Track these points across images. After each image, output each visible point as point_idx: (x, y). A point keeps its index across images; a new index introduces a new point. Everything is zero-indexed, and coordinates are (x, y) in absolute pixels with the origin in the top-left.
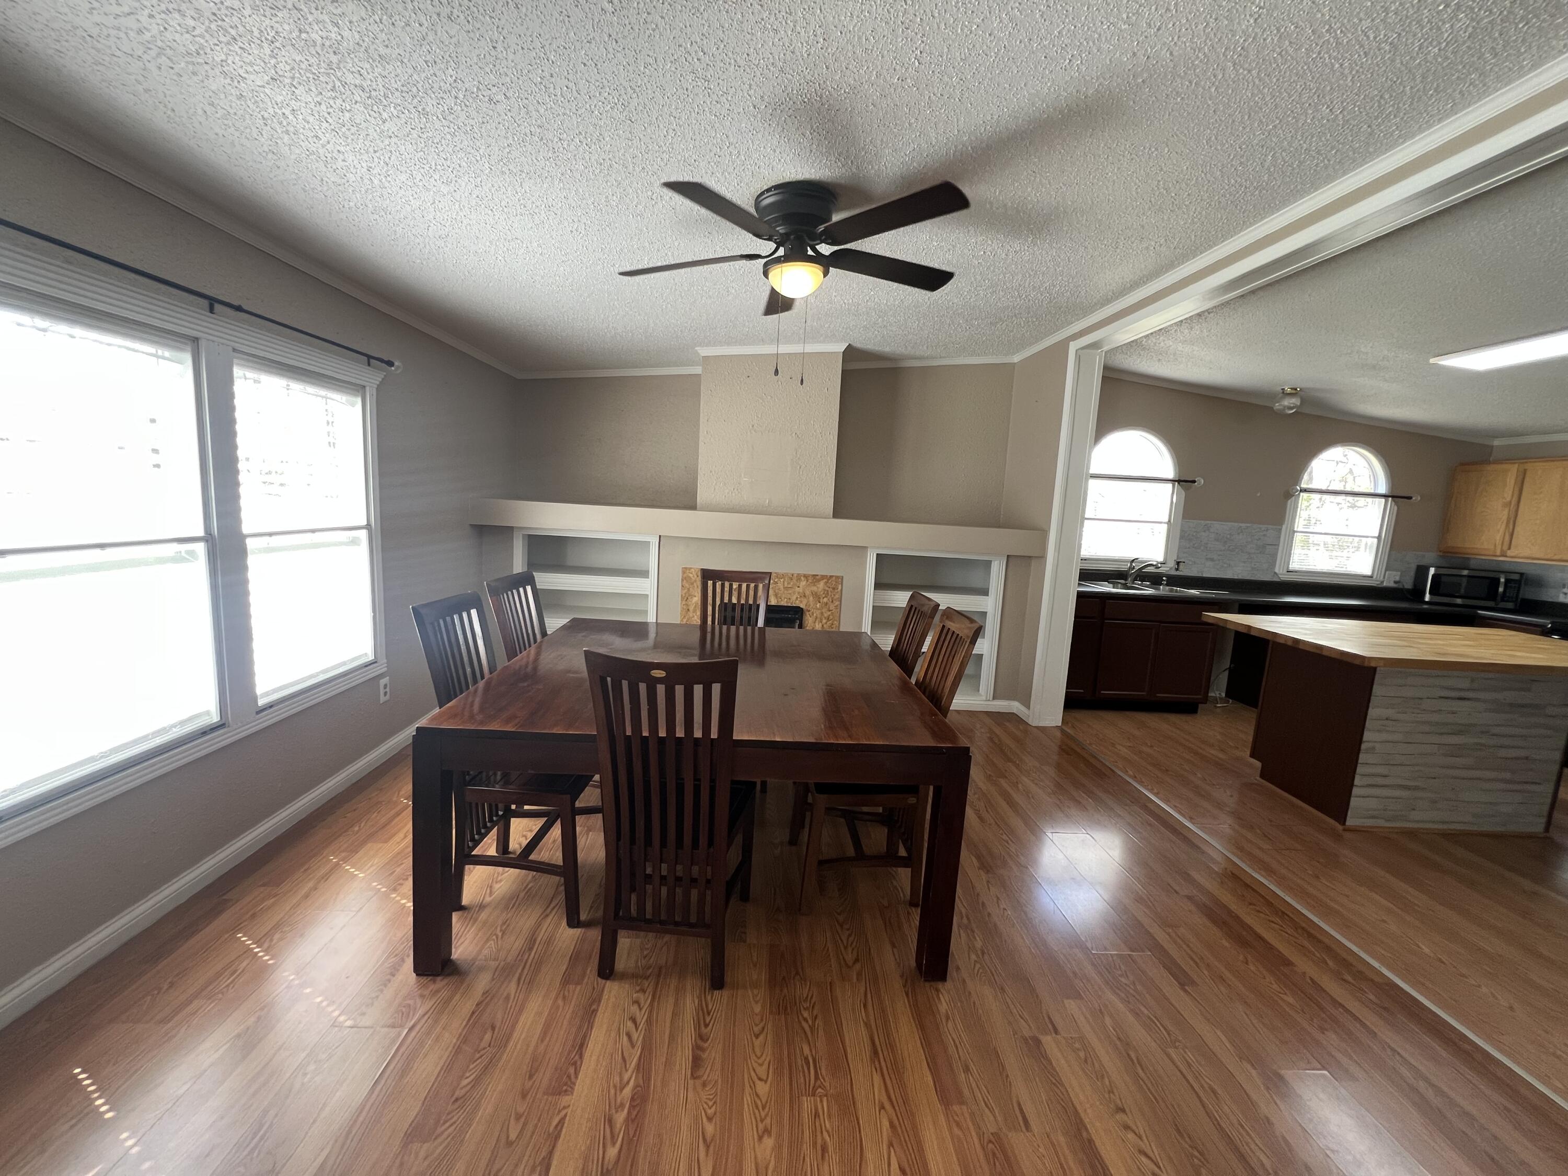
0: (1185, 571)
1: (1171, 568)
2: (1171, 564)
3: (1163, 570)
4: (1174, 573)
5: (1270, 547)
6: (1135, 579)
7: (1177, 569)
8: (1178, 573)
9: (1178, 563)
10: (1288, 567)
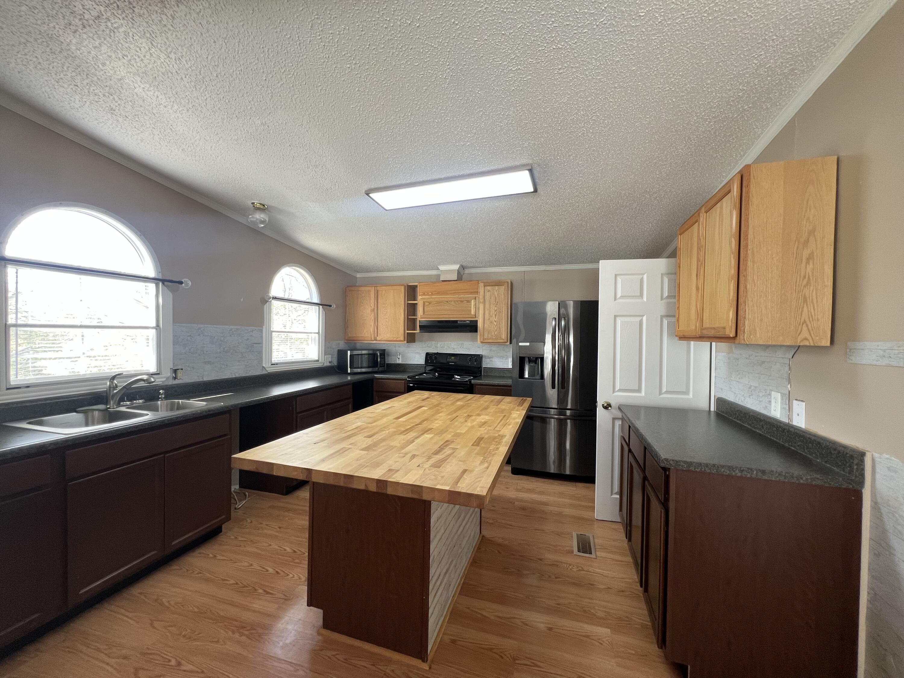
0: (185, 378)
1: (168, 378)
2: (167, 373)
3: (159, 381)
4: (172, 382)
5: (257, 345)
6: (122, 400)
7: (175, 378)
8: (177, 382)
9: (175, 371)
10: (271, 361)
